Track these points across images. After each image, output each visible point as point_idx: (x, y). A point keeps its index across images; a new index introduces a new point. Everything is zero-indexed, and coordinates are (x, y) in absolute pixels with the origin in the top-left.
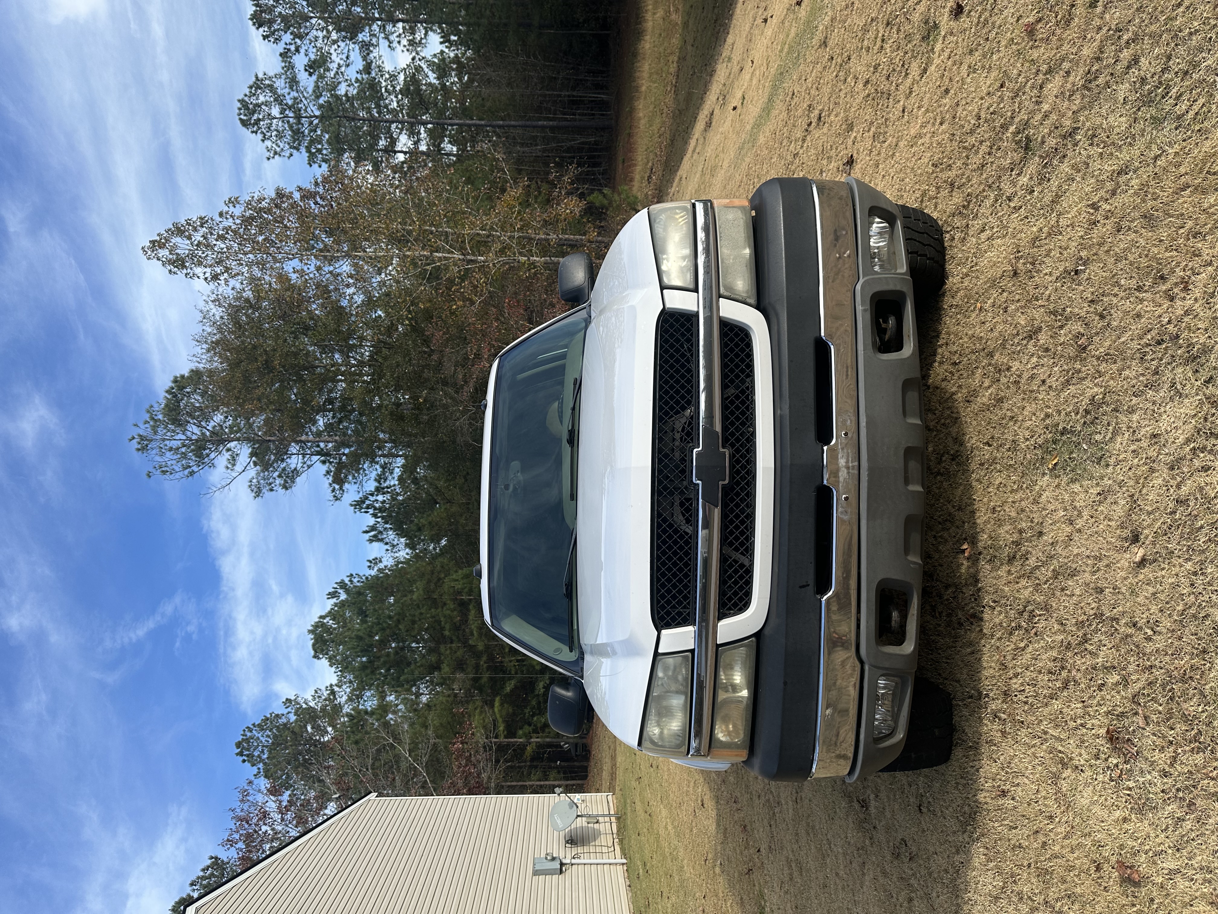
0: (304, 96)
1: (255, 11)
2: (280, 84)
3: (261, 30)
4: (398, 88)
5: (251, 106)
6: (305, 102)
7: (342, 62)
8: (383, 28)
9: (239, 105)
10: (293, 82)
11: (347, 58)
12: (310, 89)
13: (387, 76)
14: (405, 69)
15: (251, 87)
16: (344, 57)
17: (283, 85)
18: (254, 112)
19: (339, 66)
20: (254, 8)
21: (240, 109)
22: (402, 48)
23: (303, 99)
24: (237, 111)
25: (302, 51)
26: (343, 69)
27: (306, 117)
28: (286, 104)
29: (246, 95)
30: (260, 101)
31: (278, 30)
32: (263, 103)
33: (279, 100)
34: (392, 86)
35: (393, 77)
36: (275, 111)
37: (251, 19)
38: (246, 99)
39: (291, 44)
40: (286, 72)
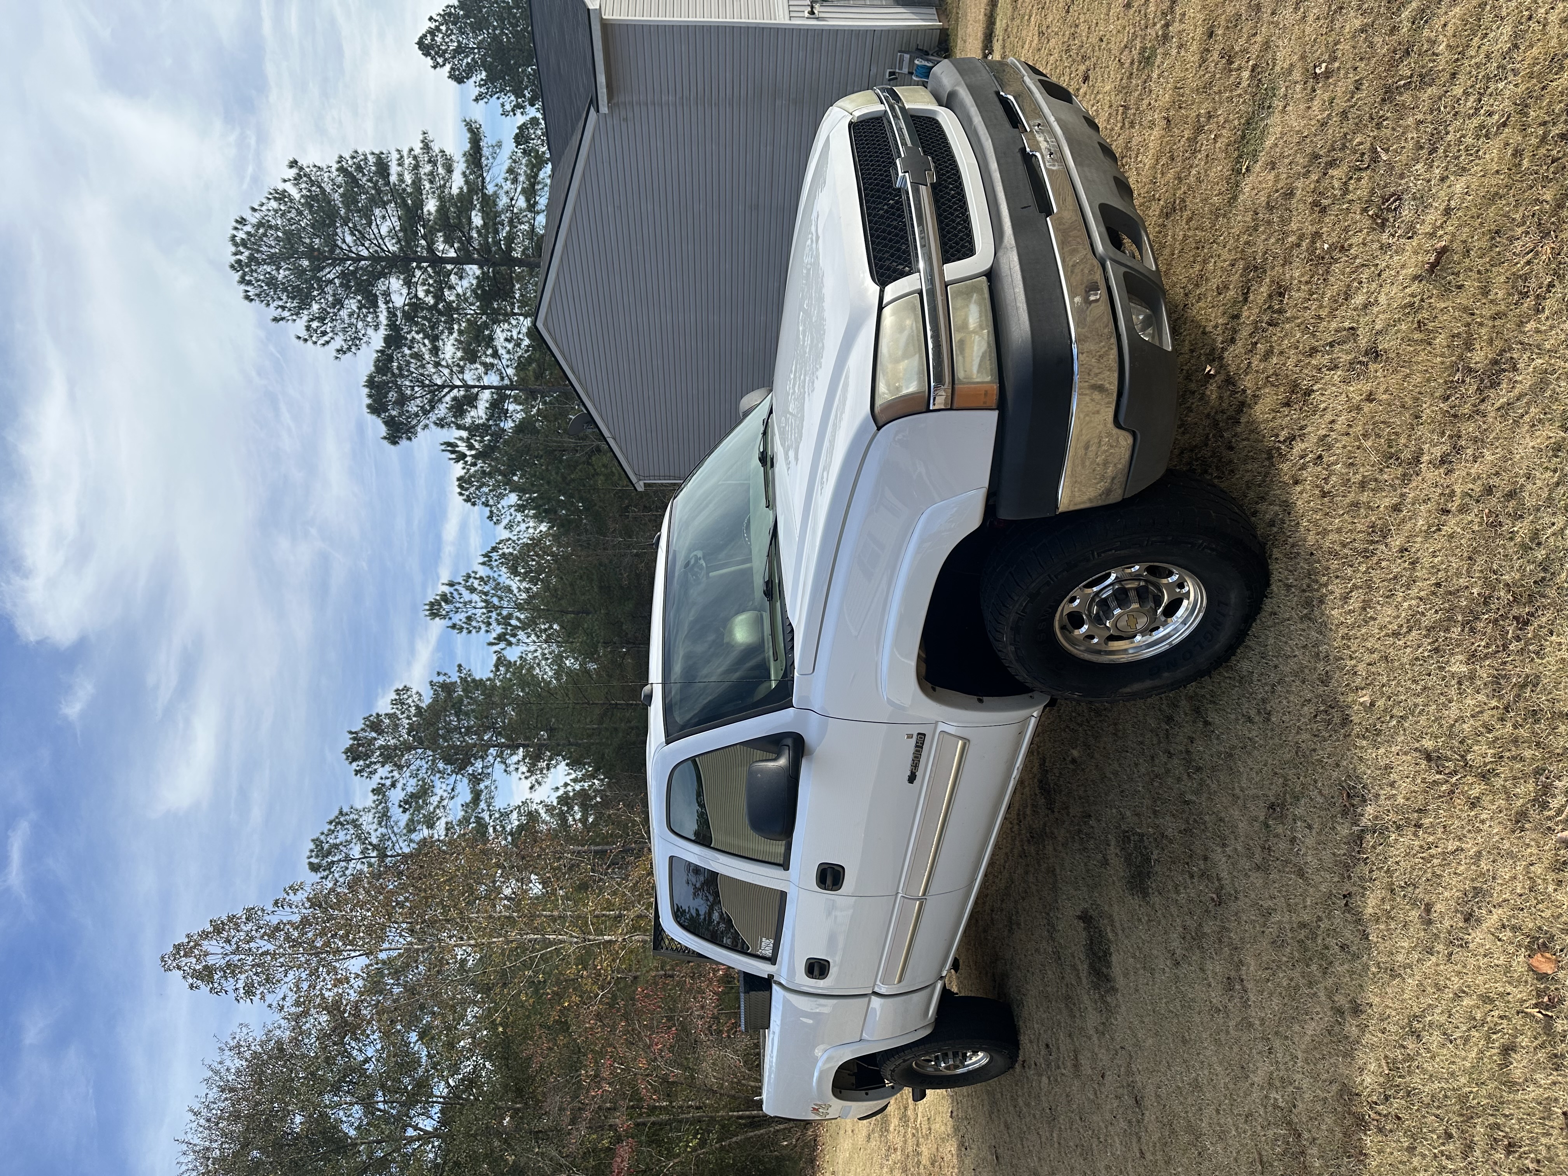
0: (393, 832)
1: (352, 746)
2: (368, 821)
3: (354, 764)
4: (508, 829)
5: (326, 846)
6: (394, 839)
7: (445, 795)
8: (500, 755)
9: (312, 846)
10: (384, 817)
11: (453, 790)
12: (402, 824)
13: (497, 815)
14: (519, 807)
15: (331, 823)
16: (449, 788)
17: (370, 819)
18: (329, 853)
19: (442, 799)
20: (351, 742)
21: (312, 851)
22: (519, 775)
23: (392, 836)
24: (308, 854)
25: (399, 786)
26: (445, 803)
27: (391, 856)
28: (370, 844)
29: (322, 833)
30: (338, 841)
31: (375, 763)
32: (341, 844)
33: (362, 838)
34: (502, 826)
35: (505, 815)
36: (356, 850)
37: (346, 753)
38: (322, 838)
39: (387, 778)
40: (377, 806)
